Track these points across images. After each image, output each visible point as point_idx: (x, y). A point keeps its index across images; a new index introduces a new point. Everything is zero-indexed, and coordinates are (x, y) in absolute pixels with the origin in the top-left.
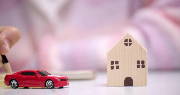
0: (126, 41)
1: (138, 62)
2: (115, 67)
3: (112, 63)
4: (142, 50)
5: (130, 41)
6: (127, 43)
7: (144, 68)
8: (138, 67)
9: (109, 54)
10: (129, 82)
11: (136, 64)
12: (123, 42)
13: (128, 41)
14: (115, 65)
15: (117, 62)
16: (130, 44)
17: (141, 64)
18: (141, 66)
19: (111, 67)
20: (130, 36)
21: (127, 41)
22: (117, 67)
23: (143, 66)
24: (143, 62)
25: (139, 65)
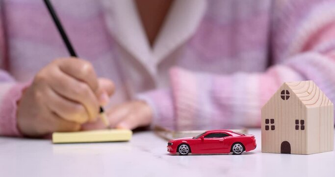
0: (283, 92)
1: (297, 122)
2: (270, 128)
3: (267, 121)
5: (288, 93)
6: (286, 96)
7: (304, 131)
8: (297, 128)
9: (264, 109)
10: (286, 148)
11: (295, 125)
12: (280, 95)
13: (285, 93)
14: (270, 125)
15: (272, 121)
16: (288, 97)
17: (300, 125)
18: (300, 128)
19: (266, 126)
20: (288, 86)
21: (284, 94)
22: (273, 128)
23: (303, 128)
24: (303, 122)
25: (298, 126)
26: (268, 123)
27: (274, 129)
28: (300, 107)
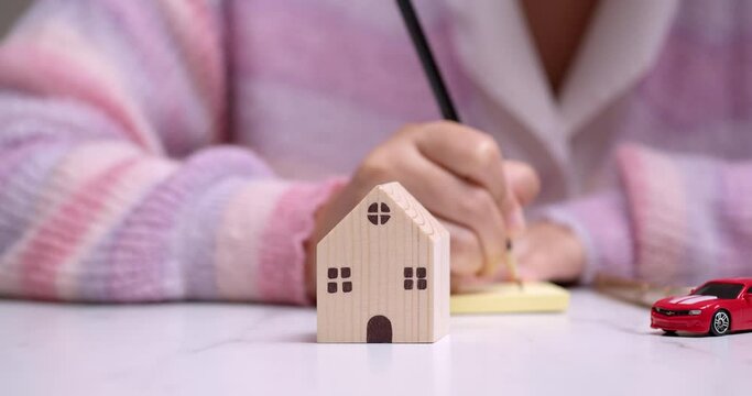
0: (373, 208)
1: (408, 272)
2: (340, 287)
3: (332, 273)
4: (418, 236)
5: (385, 208)
6: (382, 216)
7: (426, 290)
8: (408, 285)
10: (379, 331)
11: (402, 279)
12: (366, 213)
13: (379, 209)
14: (339, 281)
15: (346, 272)
16: (385, 219)
17: (415, 279)
18: (415, 285)
19: (329, 284)
20: (385, 196)
21: (376, 211)
22: (348, 287)
23: (423, 285)
24: (422, 272)
25: (411, 282)
26: (336, 277)
27: (350, 290)
28: (415, 238)
